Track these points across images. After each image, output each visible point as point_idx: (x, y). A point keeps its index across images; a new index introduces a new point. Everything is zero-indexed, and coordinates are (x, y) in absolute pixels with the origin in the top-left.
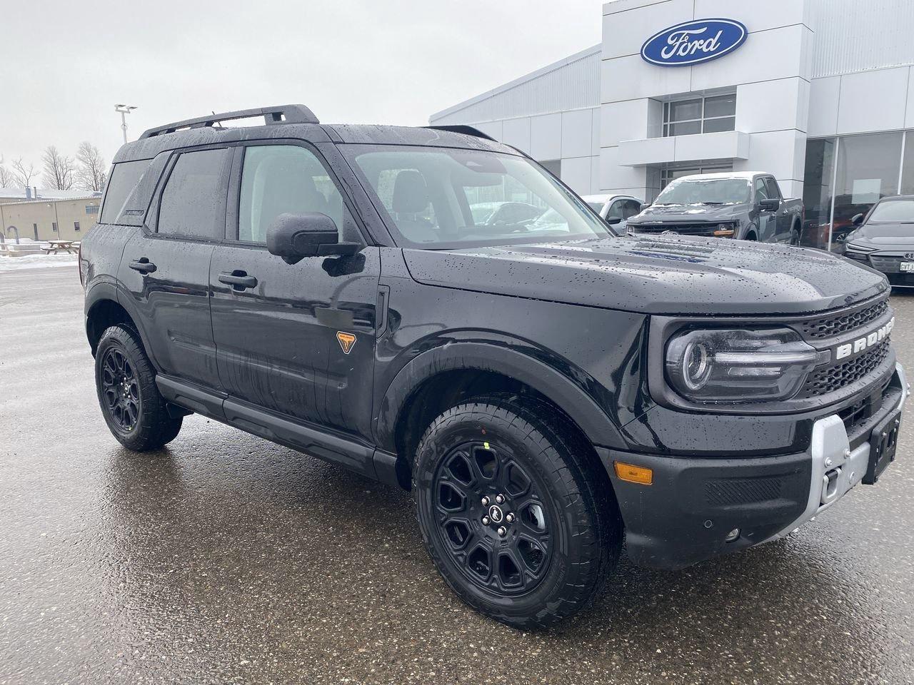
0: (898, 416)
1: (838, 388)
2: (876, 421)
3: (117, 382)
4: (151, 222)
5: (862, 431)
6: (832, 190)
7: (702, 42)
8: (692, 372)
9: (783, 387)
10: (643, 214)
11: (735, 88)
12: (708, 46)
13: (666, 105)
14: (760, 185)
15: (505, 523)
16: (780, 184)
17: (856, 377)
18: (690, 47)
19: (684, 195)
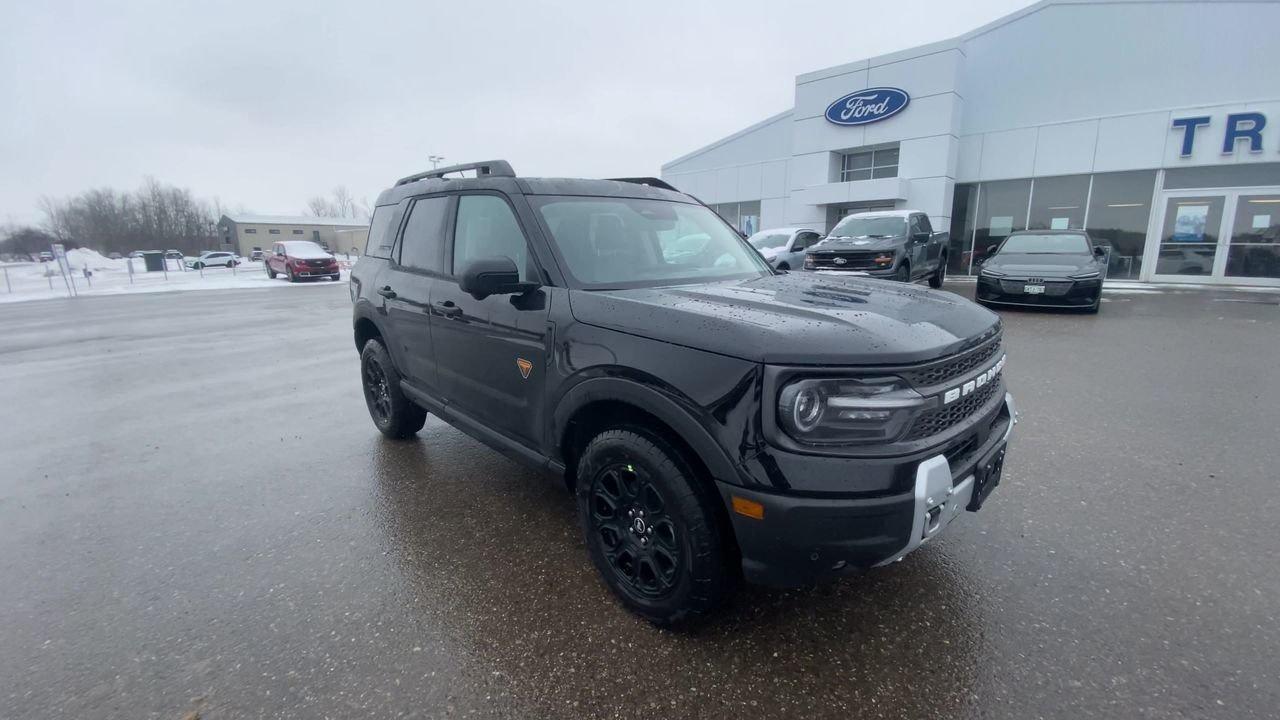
0: (1004, 447)
1: (945, 429)
2: (981, 456)
3: (377, 383)
4: (396, 256)
5: (968, 465)
6: (975, 224)
7: (873, 106)
8: (803, 415)
9: (889, 431)
10: (819, 244)
11: (899, 142)
12: (878, 110)
13: (844, 156)
14: (915, 221)
15: (646, 533)
16: (930, 219)
17: (964, 416)
18: (864, 109)
19: (852, 230)
